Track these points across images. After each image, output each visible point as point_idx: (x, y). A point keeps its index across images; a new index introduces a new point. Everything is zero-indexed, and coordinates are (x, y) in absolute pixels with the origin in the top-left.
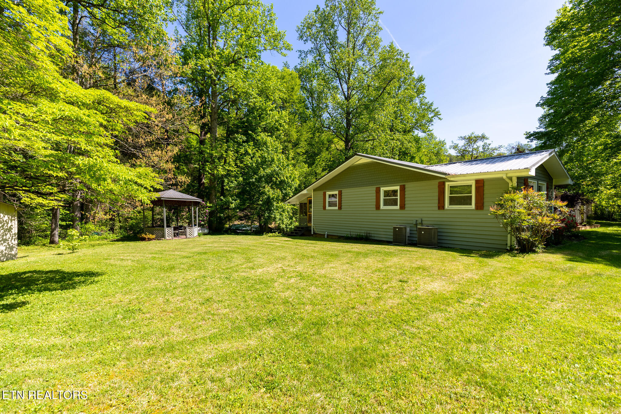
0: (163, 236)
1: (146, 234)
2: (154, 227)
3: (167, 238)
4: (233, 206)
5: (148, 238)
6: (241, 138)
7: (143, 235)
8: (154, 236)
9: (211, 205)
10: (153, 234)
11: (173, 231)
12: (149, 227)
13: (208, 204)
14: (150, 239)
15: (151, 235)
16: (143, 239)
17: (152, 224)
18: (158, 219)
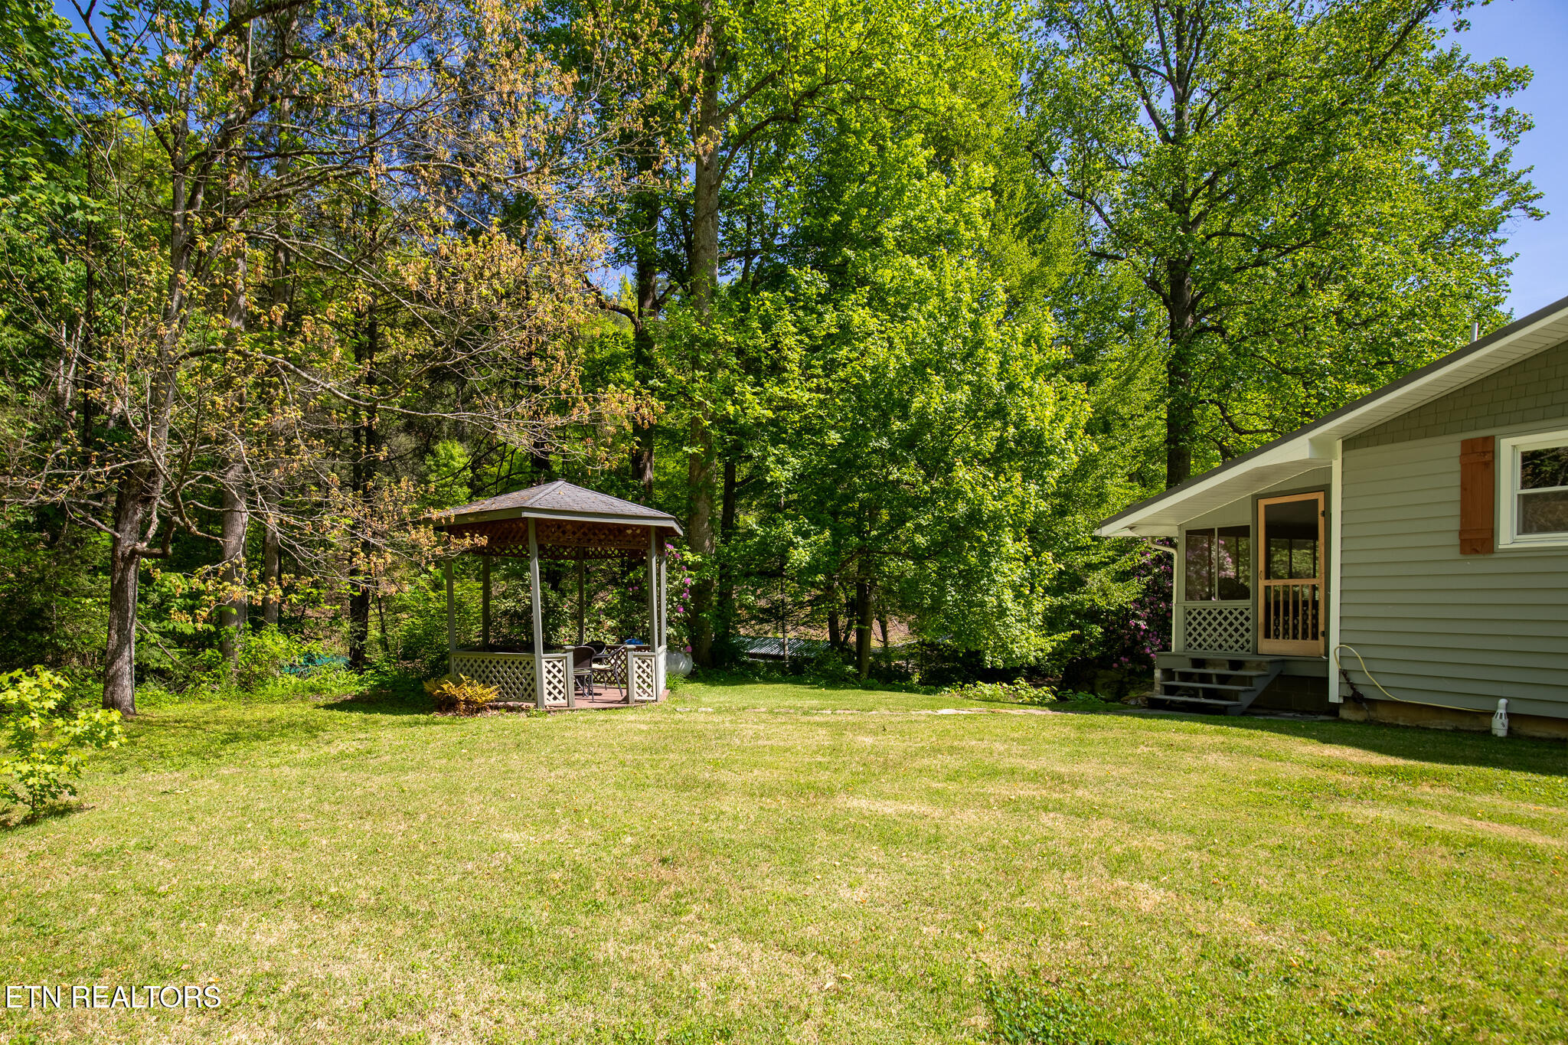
0: (530, 692)
1: (458, 683)
2: (493, 648)
3: (548, 701)
4: (801, 555)
5: (467, 702)
6: (811, 280)
7: (448, 687)
8: (490, 693)
9: (698, 558)
10: (486, 682)
11: (571, 670)
12: (468, 647)
13: (689, 556)
14: (474, 708)
15: (479, 689)
16: (447, 705)
17: (485, 633)
18: (506, 613)
